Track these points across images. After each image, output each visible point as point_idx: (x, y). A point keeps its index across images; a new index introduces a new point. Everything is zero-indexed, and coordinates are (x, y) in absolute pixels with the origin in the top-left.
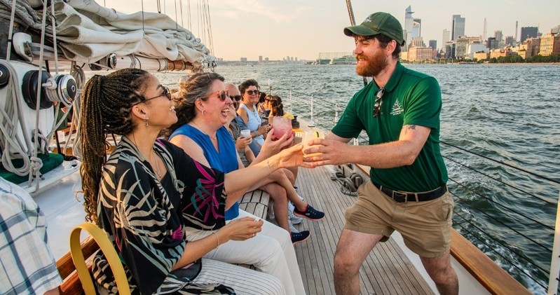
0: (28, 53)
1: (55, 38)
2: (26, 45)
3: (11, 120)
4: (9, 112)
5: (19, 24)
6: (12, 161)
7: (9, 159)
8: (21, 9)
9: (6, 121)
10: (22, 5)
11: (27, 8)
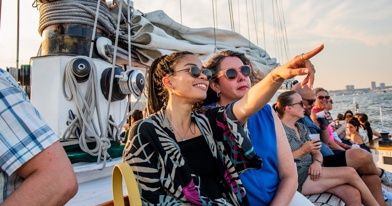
0: (107, 54)
1: (130, 43)
2: (106, 47)
3: (89, 107)
4: (88, 100)
5: (102, 31)
6: (87, 143)
7: (85, 141)
8: (104, 18)
9: (85, 108)
10: (105, 15)
11: (109, 18)
